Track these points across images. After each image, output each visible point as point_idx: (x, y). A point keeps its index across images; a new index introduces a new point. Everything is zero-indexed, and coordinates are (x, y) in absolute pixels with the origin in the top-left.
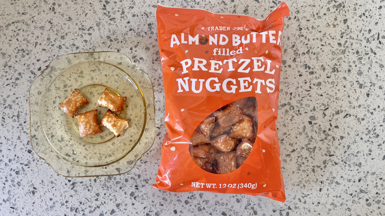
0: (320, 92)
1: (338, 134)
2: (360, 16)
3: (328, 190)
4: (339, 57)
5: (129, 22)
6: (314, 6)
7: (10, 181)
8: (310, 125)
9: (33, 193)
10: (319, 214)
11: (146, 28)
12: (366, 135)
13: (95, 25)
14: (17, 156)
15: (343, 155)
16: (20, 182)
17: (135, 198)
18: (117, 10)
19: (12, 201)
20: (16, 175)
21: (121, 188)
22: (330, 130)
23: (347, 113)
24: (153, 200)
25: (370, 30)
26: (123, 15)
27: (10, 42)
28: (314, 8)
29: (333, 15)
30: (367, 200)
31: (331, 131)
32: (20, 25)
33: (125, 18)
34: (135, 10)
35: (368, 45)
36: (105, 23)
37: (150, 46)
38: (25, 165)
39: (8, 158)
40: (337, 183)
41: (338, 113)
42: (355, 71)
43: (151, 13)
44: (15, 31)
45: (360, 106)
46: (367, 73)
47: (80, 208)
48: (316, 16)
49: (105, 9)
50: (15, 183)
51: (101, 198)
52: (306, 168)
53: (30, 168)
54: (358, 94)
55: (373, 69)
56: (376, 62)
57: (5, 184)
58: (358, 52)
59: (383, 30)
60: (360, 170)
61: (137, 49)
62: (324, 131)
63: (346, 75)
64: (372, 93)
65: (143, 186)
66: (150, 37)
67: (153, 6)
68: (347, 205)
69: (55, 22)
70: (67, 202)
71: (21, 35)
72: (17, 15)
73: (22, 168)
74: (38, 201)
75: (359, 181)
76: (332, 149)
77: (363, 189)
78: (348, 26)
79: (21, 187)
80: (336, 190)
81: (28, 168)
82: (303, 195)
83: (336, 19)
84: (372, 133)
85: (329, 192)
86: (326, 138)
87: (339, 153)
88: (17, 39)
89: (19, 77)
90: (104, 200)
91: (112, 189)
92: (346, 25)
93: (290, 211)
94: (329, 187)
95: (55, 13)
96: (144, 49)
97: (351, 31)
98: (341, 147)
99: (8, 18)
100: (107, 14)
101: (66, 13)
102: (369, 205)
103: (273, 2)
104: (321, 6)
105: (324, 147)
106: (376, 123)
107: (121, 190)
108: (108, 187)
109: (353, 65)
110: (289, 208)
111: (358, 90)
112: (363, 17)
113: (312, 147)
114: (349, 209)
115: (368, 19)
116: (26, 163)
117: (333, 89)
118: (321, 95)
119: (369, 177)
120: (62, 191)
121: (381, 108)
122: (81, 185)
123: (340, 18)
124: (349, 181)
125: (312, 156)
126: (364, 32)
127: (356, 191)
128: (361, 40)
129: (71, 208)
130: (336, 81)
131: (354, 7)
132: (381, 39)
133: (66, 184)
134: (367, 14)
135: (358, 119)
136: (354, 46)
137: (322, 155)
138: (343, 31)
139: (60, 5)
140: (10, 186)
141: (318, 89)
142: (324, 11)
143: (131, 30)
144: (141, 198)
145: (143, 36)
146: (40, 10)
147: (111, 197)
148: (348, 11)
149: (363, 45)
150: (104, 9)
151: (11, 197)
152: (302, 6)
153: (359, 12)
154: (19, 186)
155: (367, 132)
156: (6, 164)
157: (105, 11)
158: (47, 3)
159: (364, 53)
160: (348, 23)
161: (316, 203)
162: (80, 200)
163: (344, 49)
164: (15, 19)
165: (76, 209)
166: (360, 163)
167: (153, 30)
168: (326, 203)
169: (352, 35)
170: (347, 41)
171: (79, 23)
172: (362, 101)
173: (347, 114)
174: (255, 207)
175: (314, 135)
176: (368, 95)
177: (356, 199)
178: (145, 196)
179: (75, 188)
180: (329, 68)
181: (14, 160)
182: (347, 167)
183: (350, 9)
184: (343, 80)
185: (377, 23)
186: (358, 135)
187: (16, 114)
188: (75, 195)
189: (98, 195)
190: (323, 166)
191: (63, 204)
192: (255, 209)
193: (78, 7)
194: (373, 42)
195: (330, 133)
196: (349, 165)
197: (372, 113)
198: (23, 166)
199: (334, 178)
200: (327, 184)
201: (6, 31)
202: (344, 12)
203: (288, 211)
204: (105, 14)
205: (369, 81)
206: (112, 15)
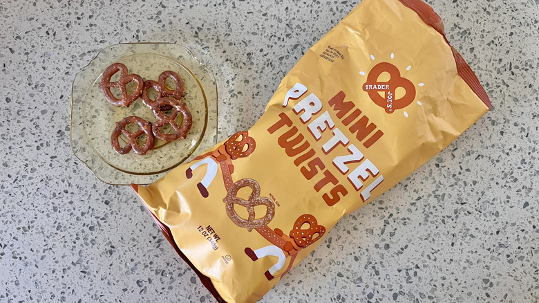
1: (469, 178)
2: (489, 44)
3: (461, 244)
5: (224, 52)
7: (81, 239)
8: (438, 168)
9: (111, 253)
10: (453, 273)
11: (245, 58)
12: (503, 179)
14: (92, 208)
15: (477, 203)
16: (94, 240)
18: (211, 37)
19: (84, 263)
20: (90, 232)
22: (460, 173)
23: (479, 153)
25: (500, 60)
26: (218, 44)
29: (458, 43)
30: (508, 256)
31: (462, 175)
33: (220, 46)
34: (232, 38)
35: (499, 76)
37: (250, 79)
38: (102, 219)
39: (81, 211)
40: (472, 236)
41: (468, 154)
43: (250, 41)
45: (493, 146)
46: (500, 108)
47: (167, 270)
49: (197, 37)
50: (89, 241)
52: (435, 219)
53: (108, 223)
54: (491, 131)
55: (507, 104)
56: (510, 95)
57: (75, 243)
58: (487, 85)
59: (515, 60)
60: (497, 220)
61: (234, 82)
62: (454, 175)
64: (507, 131)
66: (250, 69)
67: (252, 33)
68: (484, 262)
70: (151, 263)
72: (94, 43)
73: (98, 222)
74: (116, 263)
75: (498, 233)
76: (464, 196)
77: (502, 242)
78: (475, 55)
79: (96, 245)
80: (471, 245)
81: (105, 222)
82: (433, 251)
83: (461, 48)
84: (509, 176)
85: (463, 247)
86: (456, 184)
87: (472, 200)
88: (93, 70)
89: (96, 114)
93: (418, 270)
94: (462, 241)
96: (243, 82)
97: (479, 61)
98: (474, 193)
99: (82, 46)
100: (200, 42)
102: (511, 262)
105: (455, 193)
106: (514, 165)
110: (417, 267)
111: (491, 127)
112: (492, 45)
113: (441, 194)
114: (487, 267)
115: (497, 48)
116: (103, 216)
119: (509, 228)
120: (145, 250)
121: (518, 147)
123: (466, 46)
124: (486, 233)
125: (442, 204)
126: (494, 62)
127: (494, 246)
128: (491, 71)
129: (156, 270)
131: (481, 33)
132: (513, 70)
133: (150, 242)
134: (496, 41)
135: (492, 161)
136: (484, 78)
137: (453, 203)
138: (470, 61)
139: (144, 33)
140: (82, 245)
143: (227, 60)
145: (241, 67)
146: (121, 38)
148: (475, 38)
149: (493, 77)
150: (195, 37)
151: (83, 258)
153: (487, 40)
154: (93, 244)
155: (503, 176)
156: (77, 219)
157: (197, 39)
158: (130, 30)
159: (495, 85)
160: (475, 52)
161: (448, 261)
162: (166, 261)
164: (91, 48)
165: (163, 272)
166: (498, 212)
167: (253, 61)
168: (460, 260)
169: (480, 65)
172: (495, 140)
173: (479, 156)
174: (376, 266)
175: (443, 180)
176: (502, 133)
177: (495, 255)
179: (161, 247)
181: (88, 212)
183: (476, 36)
185: (508, 52)
186: (493, 179)
187: (90, 158)
188: (161, 255)
190: (454, 216)
191: (147, 266)
192: (376, 268)
193: (166, 34)
194: (504, 73)
195: (461, 177)
196: (485, 215)
197: (507, 154)
198: (99, 219)
199: (468, 230)
200: (460, 238)
201: (81, 62)
202: (470, 40)
203: (415, 270)
204: (197, 42)
205: (503, 117)
206: (205, 43)
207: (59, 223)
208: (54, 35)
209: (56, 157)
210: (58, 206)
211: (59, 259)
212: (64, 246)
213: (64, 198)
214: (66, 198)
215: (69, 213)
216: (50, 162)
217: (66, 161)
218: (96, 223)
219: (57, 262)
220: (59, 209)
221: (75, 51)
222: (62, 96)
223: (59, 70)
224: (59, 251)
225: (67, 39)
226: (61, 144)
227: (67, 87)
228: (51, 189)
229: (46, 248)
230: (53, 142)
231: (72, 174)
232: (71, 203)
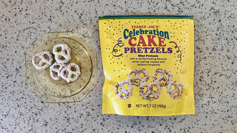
0: (206, 62)
1: (216, 85)
2: (228, 18)
3: (210, 117)
4: (216, 42)
5: (95, 26)
6: (202, 13)
7: (32, 119)
8: (200, 81)
9: (46, 125)
10: (206, 130)
12: (232, 85)
13: (75, 28)
14: (35, 105)
15: (219, 97)
16: (38, 120)
17: (103, 126)
18: (88, 19)
19: (34, 130)
20: (36, 116)
21: (95, 120)
22: (211, 83)
23: (221, 73)
24: (113, 126)
25: (234, 26)
26: (91, 22)
27: (26, 40)
28: (202, 14)
29: (213, 18)
30: (232, 121)
31: (212, 84)
32: (31, 30)
34: (98, 19)
35: (233, 34)
36: (81, 27)
38: (41, 110)
39: (30, 107)
40: (216, 113)
41: (216, 74)
42: (225, 50)
44: (28, 34)
45: (228, 69)
46: (232, 51)
48: (203, 18)
49: (81, 19)
50: (35, 120)
51: (84, 126)
52: (198, 105)
53: (43, 112)
54: (227, 63)
55: (236, 48)
57: (29, 121)
58: (227, 39)
60: (228, 105)
62: (208, 85)
63: (220, 52)
64: (235, 62)
65: (107, 119)
68: (221, 125)
69: (52, 27)
70: (65, 129)
71: (33, 36)
72: (29, 24)
73: (39, 111)
74: (49, 130)
75: (228, 111)
76: (213, 95)
77: (229, 115)
79: (39, 122)
80: (215, 117)
81: (42, 111)
82: (197, 121)
83: (214, 20)
84: (235, 84)
85: (211, 118)
86: (209, 88)
87: (216, 97)
88: (30, 38)
90: (86, 128)
91: (90, 121)
92: (220, 23)
93: (189, 129)
94: (211, 116)
95: (52, 22)
97: (223, 27)
98: (218, 93)
99: (24, 25)
100: (82, 21)
101: (58, 22)
102: (233, 124)
103: (178, 11)
104: (206, 13)
105: (208, 93)
107: (95, 122)
108: (88, 120)
109: (224, 46)
110: (189, 128)
111: (227, 60)
112: (230, 18)
113: (201, 94)
114: (222, 127)
115: (233, 19)
116: (41, 109)
117: (213, 60)
118: (206, 64)
119: (233, 109)
120: (62, 123)
122: (73, 119)
123: (217, 19)
124: (222, 111)
125: (202, 99)
126: (231, 27)
127: (226, 117)
128: (229, 32)
130: (214, 56)
131: (225, 12)
133: (64, 120)
134: (232, 16)
135: (227, 77)
136: (225, 35)
137: (207, 98)
138: (219, 27)
139: (54, 17)
140: (32, 122)
141: (204, 61)
142: (208, 15)
143: (96, 30)
144: (106, 125)
146: (43, 21)
147: (89, 126)
148: (221, 15)
149: (230, 35)
150: (80, 19)
151: (33, 128)
152: (195, 13)
153: (228, 16)
154: (38, 121)
156: (29, 110)
157: (80, 20)
158: (46, 16)
159: (230, 39)
160: (221, 22)
161: (204, 125)
162: (72, 128)
163: (219, 37)
164: (28, 26)
166: (228, 101)
168: (210, 124)
169: (223, 29)
170: (221, 33)
171: (66, 28)
172: (229, 67)
173: (221, 75)
174: (170, 128)
175: (203, 87)
176: (233, 63)
177: (226, 121)
178: (108, 124)
179: (69, 122)
180: (211, 48)
181: (34, 107)
182: (221, 104)
183: (222, 14)
184: (219, 55)
186: (227, 86)
188: (69, 125)
189: (82, 125)
190: (207, 104)
191: (63, 131)
192: (170, 129)
193: (65, 18)
194: (235, 32)
195: (211, 85)
196: (222, 103)
197: (235, 73)
198: (39, 110)
199: (214, 110)
200: (210, 114)
201: (23, 34)
202: (219, 16)
203: (188, 129)
204: (81, 21)
205: (233, 55)
206: (85, 22)
207: (21, 112)
208: (9, 20)
209: (16, 81)
210: (20, 105)
211: (23, 129)
212: (24, 123)
213: (22, 101)
214: (23, 101)
215: (25, 108)
216: (14, 84)
217: (21, 83)
218: (38, 112)
219: (22, 130)
220: (20, 106)
221: (20, 28)
222: (16, 52)
223: (13, 38)
224: (22, 125)
225: (16, 22)
226: (18, 75)
227: (18, 47)
228: (16, 97)
229: (16, 124)
230: (14, 74)
231: (25, 89)
232: (25, 103)
